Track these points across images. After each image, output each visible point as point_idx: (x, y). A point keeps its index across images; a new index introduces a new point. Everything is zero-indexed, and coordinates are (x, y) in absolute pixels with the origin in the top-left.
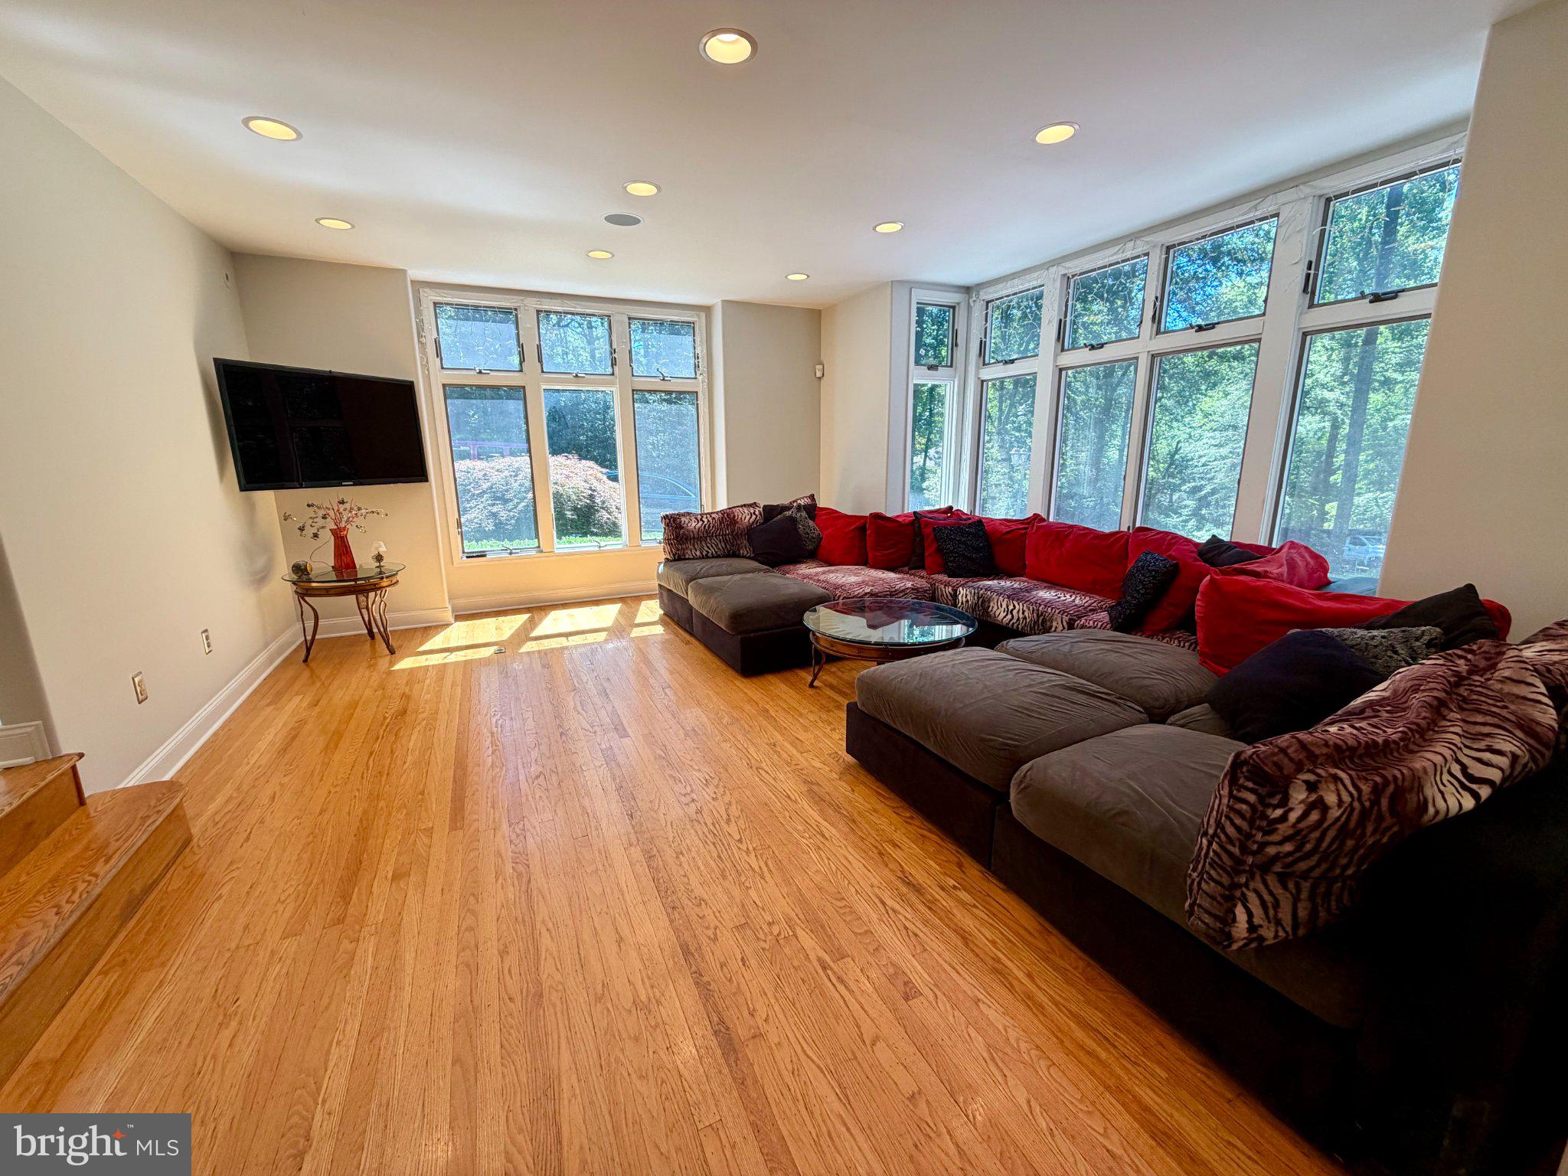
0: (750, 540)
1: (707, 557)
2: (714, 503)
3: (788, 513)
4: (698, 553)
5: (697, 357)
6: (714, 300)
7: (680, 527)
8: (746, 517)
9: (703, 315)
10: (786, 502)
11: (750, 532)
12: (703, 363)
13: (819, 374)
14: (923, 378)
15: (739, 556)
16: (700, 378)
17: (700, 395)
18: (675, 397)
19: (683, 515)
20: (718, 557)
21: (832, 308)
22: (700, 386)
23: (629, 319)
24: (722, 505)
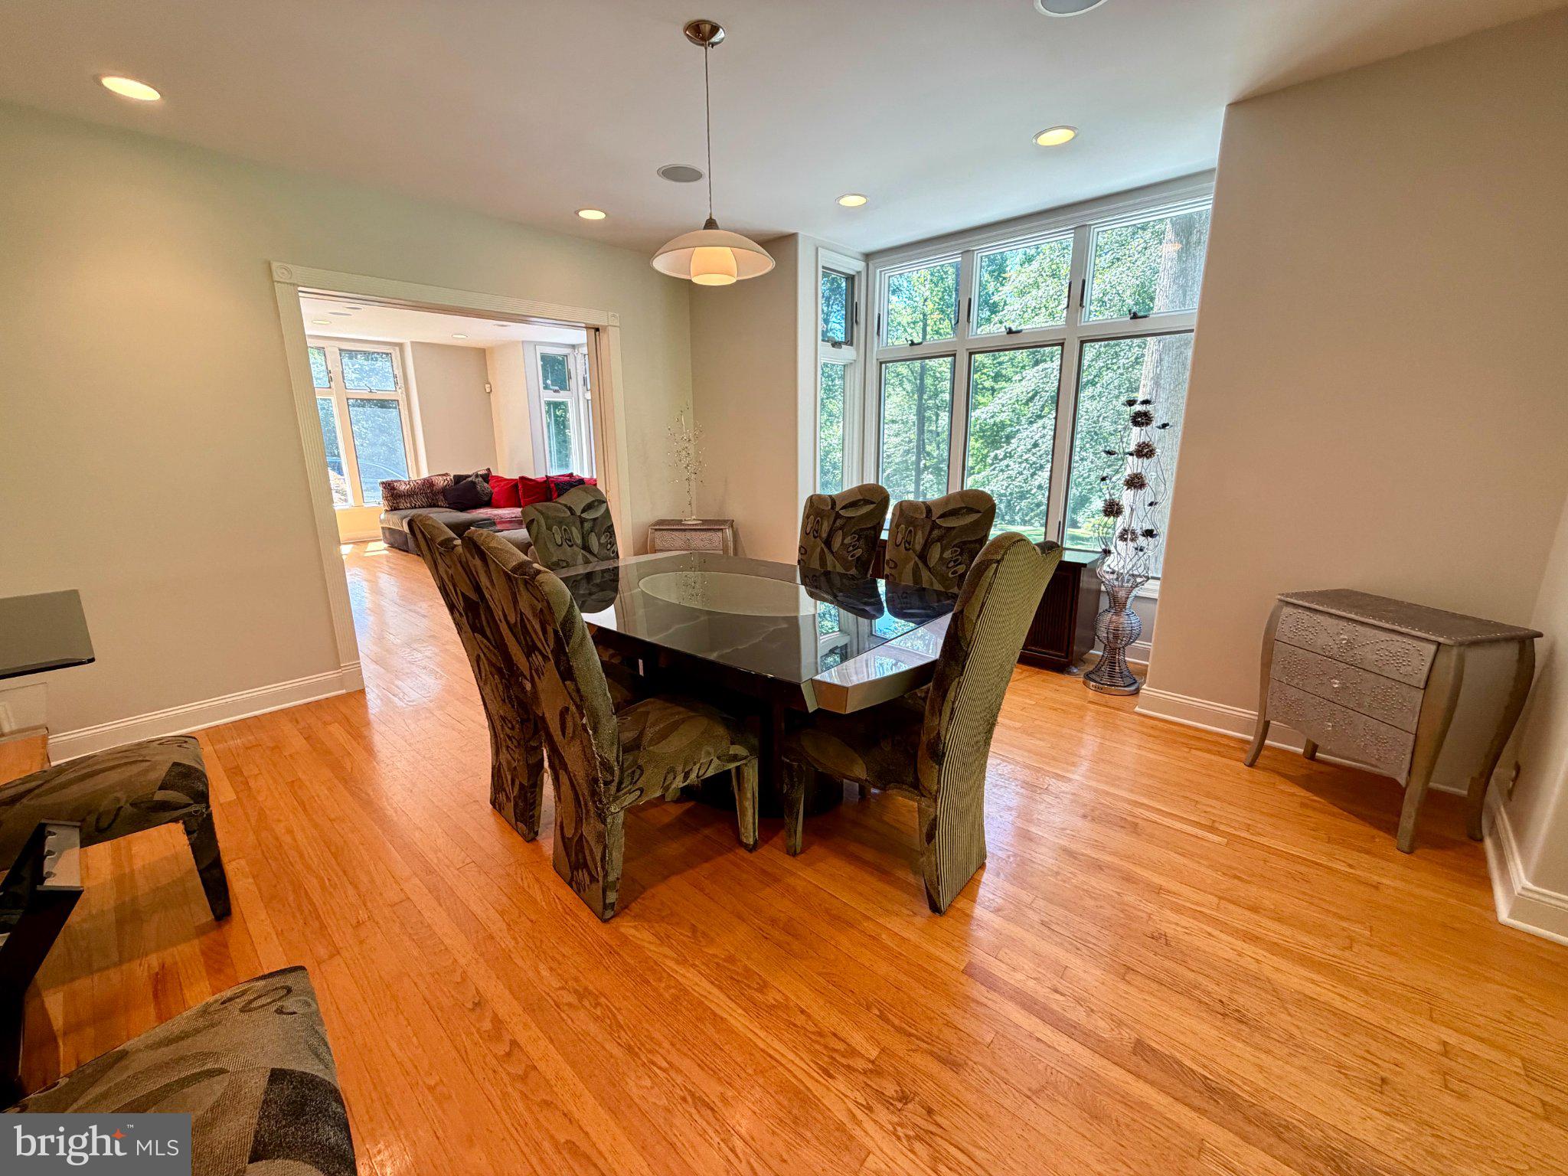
0: (444, 496)
1: (415, 508)
2: (418, 472)
3: (470, 479)
4: (409, 505)
5: (395, 377)
6: (406, 340)
7: (393, 488)
8: (440, 482)
9: (397, 348)
10: (470, 473)
11: (444, 491)
12: (400, 381)
13: (488, 390)
14: (550, 396)
15: (438, 506)
16: (399, 391)
17: (401, 402)
18: (383, 404)
19: (396, 481)
20: (424, 507)
21: (492, 349)
22: (400, 395)
23: (340, 350)
24: (425, 474)
